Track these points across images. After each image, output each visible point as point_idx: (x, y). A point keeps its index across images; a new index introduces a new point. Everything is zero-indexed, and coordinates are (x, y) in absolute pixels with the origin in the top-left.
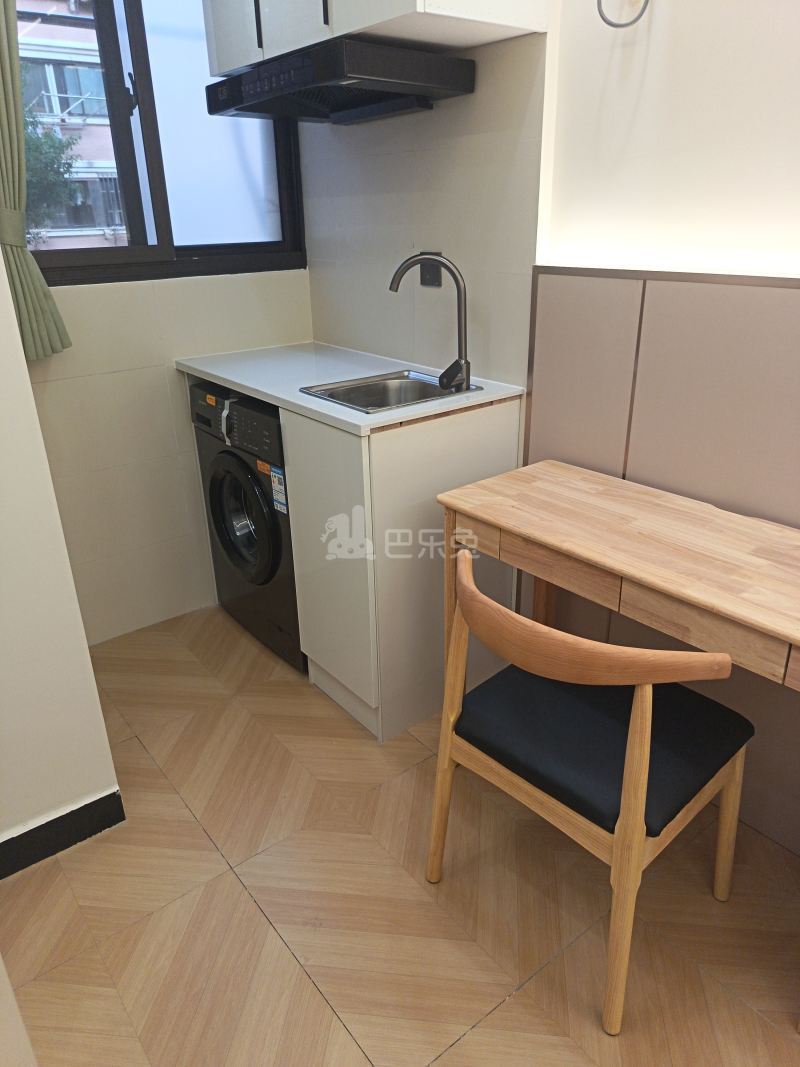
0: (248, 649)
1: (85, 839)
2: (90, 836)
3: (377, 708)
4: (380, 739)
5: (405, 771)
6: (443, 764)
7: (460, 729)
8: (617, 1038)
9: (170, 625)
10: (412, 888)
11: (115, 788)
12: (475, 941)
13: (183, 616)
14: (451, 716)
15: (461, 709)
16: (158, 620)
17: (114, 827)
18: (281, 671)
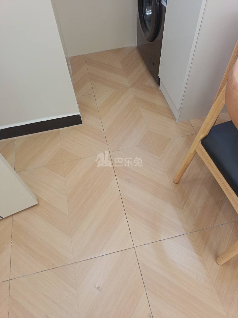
0: (141, 68)
1: (69, 126)
2: (71, 126)
3: (179, 110)
4: (177, 121)
5: (182, 137)
6: (192, 151)
7: (204, 142)
8: (220, 266)
9: (117, 51)
10: (167, 182)
11: (78, 113)
12: (182, 210)
13: (123, 48)
14: (202, 135)
15: (208, 134)
16: (113, 48)
17: (78, 125)
18: (150, 82)
